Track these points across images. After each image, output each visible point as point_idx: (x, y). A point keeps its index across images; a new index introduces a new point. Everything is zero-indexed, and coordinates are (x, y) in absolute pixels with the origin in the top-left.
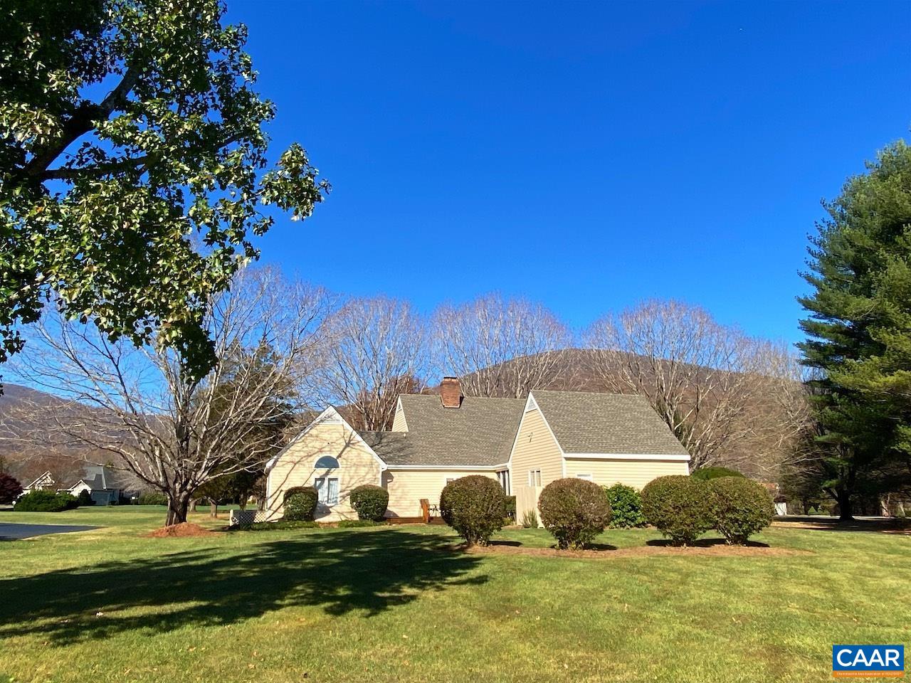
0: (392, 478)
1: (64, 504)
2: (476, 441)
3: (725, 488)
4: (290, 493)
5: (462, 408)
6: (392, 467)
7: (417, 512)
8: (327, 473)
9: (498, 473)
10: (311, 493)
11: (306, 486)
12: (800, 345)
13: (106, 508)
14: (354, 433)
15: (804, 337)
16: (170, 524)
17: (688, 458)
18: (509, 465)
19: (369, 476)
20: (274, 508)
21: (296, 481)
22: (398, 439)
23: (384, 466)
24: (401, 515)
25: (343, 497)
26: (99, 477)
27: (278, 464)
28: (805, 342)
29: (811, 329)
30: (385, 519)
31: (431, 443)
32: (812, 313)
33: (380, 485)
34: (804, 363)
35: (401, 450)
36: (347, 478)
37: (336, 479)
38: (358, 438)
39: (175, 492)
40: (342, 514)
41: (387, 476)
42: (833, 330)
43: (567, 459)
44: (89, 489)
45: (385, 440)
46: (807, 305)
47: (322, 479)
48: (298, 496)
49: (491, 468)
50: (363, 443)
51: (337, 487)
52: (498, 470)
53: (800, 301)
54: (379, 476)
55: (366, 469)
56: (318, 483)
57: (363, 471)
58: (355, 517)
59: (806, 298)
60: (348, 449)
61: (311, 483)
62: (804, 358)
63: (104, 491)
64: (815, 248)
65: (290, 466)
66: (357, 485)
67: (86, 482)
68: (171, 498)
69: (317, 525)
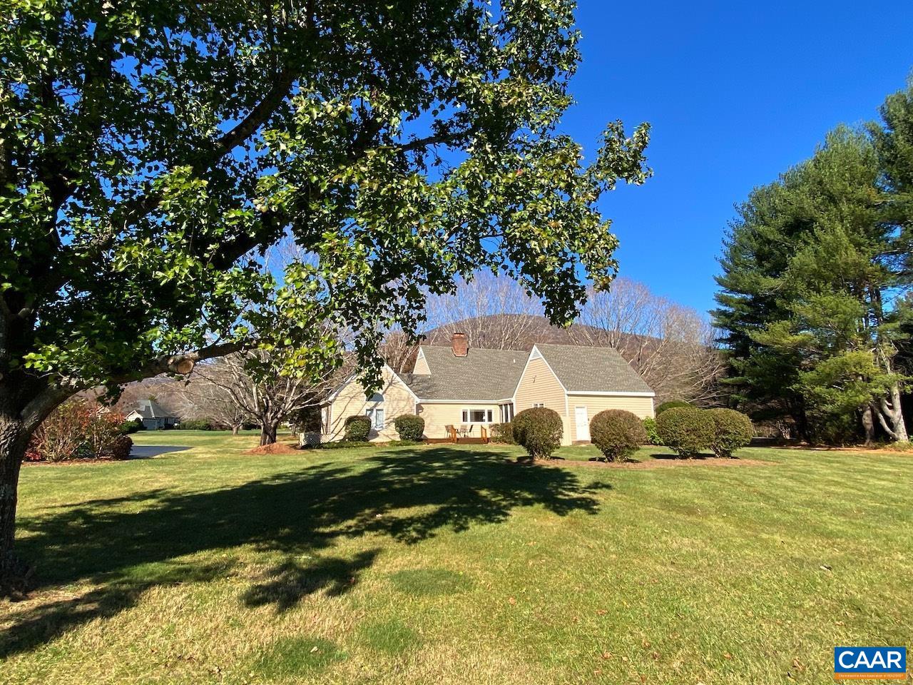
0: (422, 409)
1: (127, 430)
2: (482, 382)
3: (720, 416)
4: (350, 420)
5: (469, 357)
6: (424, 401)
7: (443, 434)
8: (375, 406)
9: (501, 406)
10: (366, 421)
11: (360, 415)
12: (711, 312)
13: (158, 432)
14: (395, 375)
15: (716, 306)
16: (264, 444)
17: (653, 394)
18: (513, 400)
19: (407, 407)
20: (336, 432)
21: (352, 411)
22: (424, 379)
23: (418, 400)
24: (430, 437)
25: (389, 424)
26: (148, 408)
27: (338, 398)
28: (715, 310)
29: (722, 300)
30: (421, 440)
31: (449, 383)
32: (722, 288)
33: (415, 414)
34: (716, 326)
35: (428, 388)
36: (391, 410)
37: (382, 410)
38: (398, 379)
39: (267, 419)
40: (387, 436)
41: (419, 407)
42: (739, 302)
43: (569, 395)
44: (141, 417)
45: (415, 381)
46: (721, 283)
47: (371, 410)
48: (357, 423)
49: (495, 402)
50: (402, 383)
51: (383, 416)
52: (501, 403)
53: (715, 279)
54: (415, 408)
55: (405, 403)
56: (369, 412)
57: (402, 404)
58: (398, 438)
59: (720, 277)
60: (390, 387)
61: (363, 413)
62: (716, 322)
63: (153, 419)
64: (728, 240)
65: (348, 399)
66: (399, 415)
67: (139, 412)
68: (264, 425)
69: (373, 445)
